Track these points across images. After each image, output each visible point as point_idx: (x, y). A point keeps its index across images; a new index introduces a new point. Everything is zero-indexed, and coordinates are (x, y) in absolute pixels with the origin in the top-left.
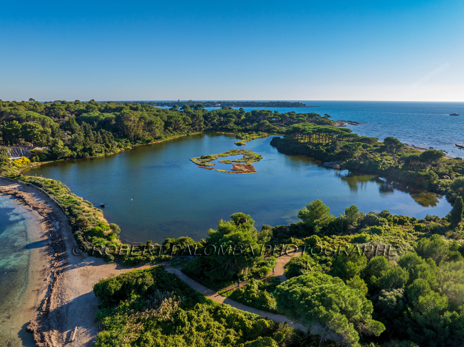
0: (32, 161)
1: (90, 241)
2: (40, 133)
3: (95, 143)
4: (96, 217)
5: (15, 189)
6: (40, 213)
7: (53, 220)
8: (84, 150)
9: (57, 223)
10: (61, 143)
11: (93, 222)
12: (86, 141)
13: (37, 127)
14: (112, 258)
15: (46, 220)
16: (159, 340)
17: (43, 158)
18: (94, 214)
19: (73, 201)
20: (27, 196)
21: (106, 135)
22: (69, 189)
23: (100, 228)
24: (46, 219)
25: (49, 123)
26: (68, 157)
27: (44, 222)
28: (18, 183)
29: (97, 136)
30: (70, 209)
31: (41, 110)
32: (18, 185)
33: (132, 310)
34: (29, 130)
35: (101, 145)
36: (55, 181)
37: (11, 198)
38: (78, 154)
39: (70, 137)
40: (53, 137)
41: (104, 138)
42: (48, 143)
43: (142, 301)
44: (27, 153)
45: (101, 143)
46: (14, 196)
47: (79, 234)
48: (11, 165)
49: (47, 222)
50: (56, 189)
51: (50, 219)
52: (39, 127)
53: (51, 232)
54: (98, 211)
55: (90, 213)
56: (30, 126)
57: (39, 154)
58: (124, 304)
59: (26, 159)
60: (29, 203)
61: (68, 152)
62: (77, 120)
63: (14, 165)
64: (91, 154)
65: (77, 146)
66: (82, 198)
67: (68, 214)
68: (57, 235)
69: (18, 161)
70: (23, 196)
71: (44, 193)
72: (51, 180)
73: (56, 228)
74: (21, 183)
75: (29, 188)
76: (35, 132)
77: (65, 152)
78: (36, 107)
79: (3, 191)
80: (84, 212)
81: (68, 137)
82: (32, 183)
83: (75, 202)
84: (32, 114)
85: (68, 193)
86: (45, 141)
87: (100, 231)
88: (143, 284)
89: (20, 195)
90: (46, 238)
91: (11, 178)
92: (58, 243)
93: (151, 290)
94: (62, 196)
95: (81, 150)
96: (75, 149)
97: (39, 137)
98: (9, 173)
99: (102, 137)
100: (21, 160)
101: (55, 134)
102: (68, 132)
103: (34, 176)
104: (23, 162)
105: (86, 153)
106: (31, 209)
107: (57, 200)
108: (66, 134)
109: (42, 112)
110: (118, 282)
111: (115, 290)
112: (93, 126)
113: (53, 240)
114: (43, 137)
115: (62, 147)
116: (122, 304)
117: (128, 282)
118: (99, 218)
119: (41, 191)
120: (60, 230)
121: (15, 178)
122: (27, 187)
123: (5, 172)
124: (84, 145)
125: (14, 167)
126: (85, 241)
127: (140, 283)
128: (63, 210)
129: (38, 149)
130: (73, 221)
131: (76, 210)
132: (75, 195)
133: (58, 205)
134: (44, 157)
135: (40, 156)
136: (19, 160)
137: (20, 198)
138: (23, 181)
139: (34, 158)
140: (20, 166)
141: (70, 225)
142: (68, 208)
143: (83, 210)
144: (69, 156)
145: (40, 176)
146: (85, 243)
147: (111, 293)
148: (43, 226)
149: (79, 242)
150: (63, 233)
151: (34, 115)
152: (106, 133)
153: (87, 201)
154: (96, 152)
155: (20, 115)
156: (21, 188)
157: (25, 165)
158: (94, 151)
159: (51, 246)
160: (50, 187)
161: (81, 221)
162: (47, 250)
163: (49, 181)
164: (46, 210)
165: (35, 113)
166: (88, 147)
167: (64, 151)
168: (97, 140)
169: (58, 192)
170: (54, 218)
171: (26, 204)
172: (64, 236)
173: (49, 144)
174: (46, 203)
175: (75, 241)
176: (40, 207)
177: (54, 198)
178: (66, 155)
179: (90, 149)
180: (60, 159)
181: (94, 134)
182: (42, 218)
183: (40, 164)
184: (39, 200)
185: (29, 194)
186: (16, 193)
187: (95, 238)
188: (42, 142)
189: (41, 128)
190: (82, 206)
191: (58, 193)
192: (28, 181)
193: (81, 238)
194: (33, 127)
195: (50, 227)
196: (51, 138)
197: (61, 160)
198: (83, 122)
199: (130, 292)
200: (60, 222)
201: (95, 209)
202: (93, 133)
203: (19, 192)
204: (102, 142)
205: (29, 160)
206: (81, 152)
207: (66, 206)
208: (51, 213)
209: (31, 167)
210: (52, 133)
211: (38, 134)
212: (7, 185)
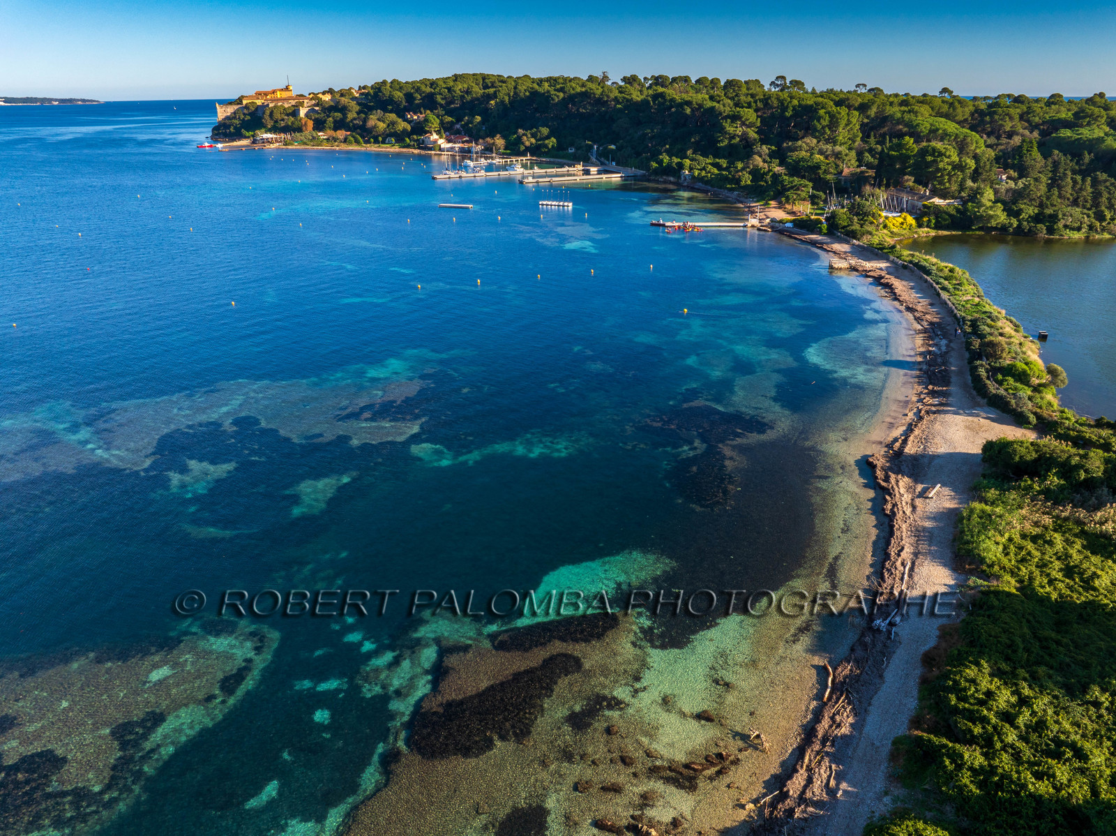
0: (920, 226)
1: (1000, 383)
2: (950, 167)
3: (1069, 206)
4: (1024, 349)
5: (881, 269)
6: (918, 319)
7: (938, 335)
8: (1037, 219)
9: (944, 342)
10: (988, 195)
11: (1014, 355)
12: (1048, 198)
13: (948, 153)
14: (1033, 419)
15: (925, 333)
16: (1073, 552)
17: (943, 223)
18: (1021, 344)
19: (985, 312)
20: (899, 285)
21: (1107, 187)
22: (980, 289)
23: (1025, 367)
24: (925, 331)
25: (973, 148)
26: (995, 229)
27: (921, 335)
28: (887, 260)
29: (1081, 189)
30: (974, 324)
31: (963, 116)
32: (888, 265)
33: (1042, 497)
34: (929, 158)
35: (1085, 211)
36: (957, 269)
37: (871, 284)
38: (1019, 226)
39: (1012, 184)
40: (974, 181)
41: (1097, 196)
42: (960, 193)
43: (1065, 492)
44: (914, 207)
45: (1084, 207)
46: (878, 281)
47: (982, 365)
48: (881, 226)
49: (926, 335)
50: (955, 284)
51: (932, 331)
52: (952, 154)
53: (930, 352)
54: (1032, 342)
55: (1012, 340)
56: (934, 150)
57: (937, 211)
58: (1029, 482)
59: (910, 220)
60: (901, 299)
61: (1000, 216)
62: (1041, 146)
63: (885, 226)
64: (1051, 231)
65: (1022, 206)
66: (1004, 312)
67: (969, 330)
68: (939, 360)
69: (895, 222)
70: (892, 285)
71: (932, 286)
72: (951, 265)
73: (940, 349)
74: (893, 262)
75: (906, 272)
76: (941, 165)
77: (991, 217)
78: (954, 109)
79: (860, 269)
80: (1001, 335)
81: (1007, 183)
82: (914, 265)
83: (988, 314)
84: (941, 126)
85: (978, 297)
86: (954, 187)
87: (1024, 372)
88: (1079, 467)
89: (889, 281)
90: (920, 359)
91: (878, 249)
92: (939, 372)
93: (1090, 484)
94: (965, 299)
95: (1030, 217)
96: (1017, 214)
97: (947, 177)
98: (876, 240)
99: (1092, 193)
100: (901, 220)
101: (981, 174)
102: (1012, 172)
103: (920, 252)
104: (902, 224)
105: (1039, 226)
106: (903, 308)
107: (953, 304)
108: (1004, 177)
109: (966, 120)
110: (1032, 448)
111: (1021, 457)
112: (1077, 163)
113: (930, 366)
114: (954, 179)
115: (989, 204)
116: (1026, 481)
117: (1051, 454)
118: (1029, 353)
119: (926, 281)
120: (946, 353)
121: (885, 251)
122: (901, 270)
123: (870, 237)
124: (1041, 205)
125: (885, 231)
126: (988, 378)
127: (1073, 462)
128: (961, 323)
129: (937, 201)
130: (976, 343)
131: (986, 327)
132: (991, 304)
133: (953, 311)
134: (945, 220)
135: (937, 218)
136: (896, 219)
137: (888, 286)
138: (898, 257)
139: (925, 219)
140: (895, 230)
141: (968, 349)
142: (971, 321)
143: (1000, 331)
144: (999, 226)
145: (931, 255)
146: (988, 382)
147: (1013, 459)
148: (919, 341)
149: (977, 379)
150: (952, 360)
151: (946, 127)
152: (1108, 184)
153: (1012, 318)
154: (1066, 226)
155: (918, 125)
156: (891, 270)
157: (904, 232)
158: (1060, 225)
159: (926, 372)
160: (946, 279)
161: (991, 344)
162: (918, 377)
163: (946, 267)
164: (928, 317)
165: (949, 123)
166: (1049, 211)
167: (991, 213)
168: (1078, 198)
169: (958, 289)
170: (939, 333)
171: (896, 299)
172: (951, 364)
173: (963, 194)
174: (931, 305)
175: (970, 378)
176: (919, 308)
177: (949, 299)
178: (993, 223)
179: (1054, 218)
180: (976, 230)
181: (1075, 182)
182: (920, 327)
183: (933, 233)
184: (920, 298)
185: (904, 283)
186: (881, 277)
187: (1011, 380)
188: (948, 188)
189: (955, 158)
190: (999, 324)
191: (957, 292)
192: (908, 259)
193: (983, 372)
194: (941, 154)
195: (930, 346)
196: (969, 183)
197: (977, 233)
198: (1056, 152)
199: (1049, 470)
200: (950, 341)
201: (1025, 337)
202: (1072, 178)
203: (887, 276)
204: (1088, 206)
205: (913, 222)
206: (1028, 222)
207: (969, 318)
208: (937, 323)
209: (916, 236)
210: (976, 171)
211: (945, 169)
212: (868, 260)
